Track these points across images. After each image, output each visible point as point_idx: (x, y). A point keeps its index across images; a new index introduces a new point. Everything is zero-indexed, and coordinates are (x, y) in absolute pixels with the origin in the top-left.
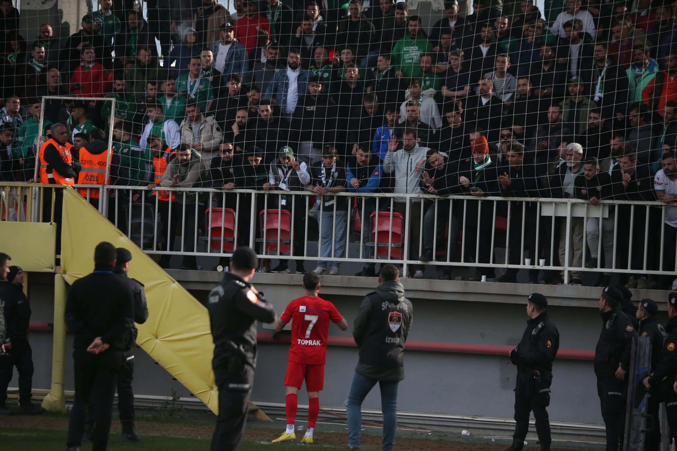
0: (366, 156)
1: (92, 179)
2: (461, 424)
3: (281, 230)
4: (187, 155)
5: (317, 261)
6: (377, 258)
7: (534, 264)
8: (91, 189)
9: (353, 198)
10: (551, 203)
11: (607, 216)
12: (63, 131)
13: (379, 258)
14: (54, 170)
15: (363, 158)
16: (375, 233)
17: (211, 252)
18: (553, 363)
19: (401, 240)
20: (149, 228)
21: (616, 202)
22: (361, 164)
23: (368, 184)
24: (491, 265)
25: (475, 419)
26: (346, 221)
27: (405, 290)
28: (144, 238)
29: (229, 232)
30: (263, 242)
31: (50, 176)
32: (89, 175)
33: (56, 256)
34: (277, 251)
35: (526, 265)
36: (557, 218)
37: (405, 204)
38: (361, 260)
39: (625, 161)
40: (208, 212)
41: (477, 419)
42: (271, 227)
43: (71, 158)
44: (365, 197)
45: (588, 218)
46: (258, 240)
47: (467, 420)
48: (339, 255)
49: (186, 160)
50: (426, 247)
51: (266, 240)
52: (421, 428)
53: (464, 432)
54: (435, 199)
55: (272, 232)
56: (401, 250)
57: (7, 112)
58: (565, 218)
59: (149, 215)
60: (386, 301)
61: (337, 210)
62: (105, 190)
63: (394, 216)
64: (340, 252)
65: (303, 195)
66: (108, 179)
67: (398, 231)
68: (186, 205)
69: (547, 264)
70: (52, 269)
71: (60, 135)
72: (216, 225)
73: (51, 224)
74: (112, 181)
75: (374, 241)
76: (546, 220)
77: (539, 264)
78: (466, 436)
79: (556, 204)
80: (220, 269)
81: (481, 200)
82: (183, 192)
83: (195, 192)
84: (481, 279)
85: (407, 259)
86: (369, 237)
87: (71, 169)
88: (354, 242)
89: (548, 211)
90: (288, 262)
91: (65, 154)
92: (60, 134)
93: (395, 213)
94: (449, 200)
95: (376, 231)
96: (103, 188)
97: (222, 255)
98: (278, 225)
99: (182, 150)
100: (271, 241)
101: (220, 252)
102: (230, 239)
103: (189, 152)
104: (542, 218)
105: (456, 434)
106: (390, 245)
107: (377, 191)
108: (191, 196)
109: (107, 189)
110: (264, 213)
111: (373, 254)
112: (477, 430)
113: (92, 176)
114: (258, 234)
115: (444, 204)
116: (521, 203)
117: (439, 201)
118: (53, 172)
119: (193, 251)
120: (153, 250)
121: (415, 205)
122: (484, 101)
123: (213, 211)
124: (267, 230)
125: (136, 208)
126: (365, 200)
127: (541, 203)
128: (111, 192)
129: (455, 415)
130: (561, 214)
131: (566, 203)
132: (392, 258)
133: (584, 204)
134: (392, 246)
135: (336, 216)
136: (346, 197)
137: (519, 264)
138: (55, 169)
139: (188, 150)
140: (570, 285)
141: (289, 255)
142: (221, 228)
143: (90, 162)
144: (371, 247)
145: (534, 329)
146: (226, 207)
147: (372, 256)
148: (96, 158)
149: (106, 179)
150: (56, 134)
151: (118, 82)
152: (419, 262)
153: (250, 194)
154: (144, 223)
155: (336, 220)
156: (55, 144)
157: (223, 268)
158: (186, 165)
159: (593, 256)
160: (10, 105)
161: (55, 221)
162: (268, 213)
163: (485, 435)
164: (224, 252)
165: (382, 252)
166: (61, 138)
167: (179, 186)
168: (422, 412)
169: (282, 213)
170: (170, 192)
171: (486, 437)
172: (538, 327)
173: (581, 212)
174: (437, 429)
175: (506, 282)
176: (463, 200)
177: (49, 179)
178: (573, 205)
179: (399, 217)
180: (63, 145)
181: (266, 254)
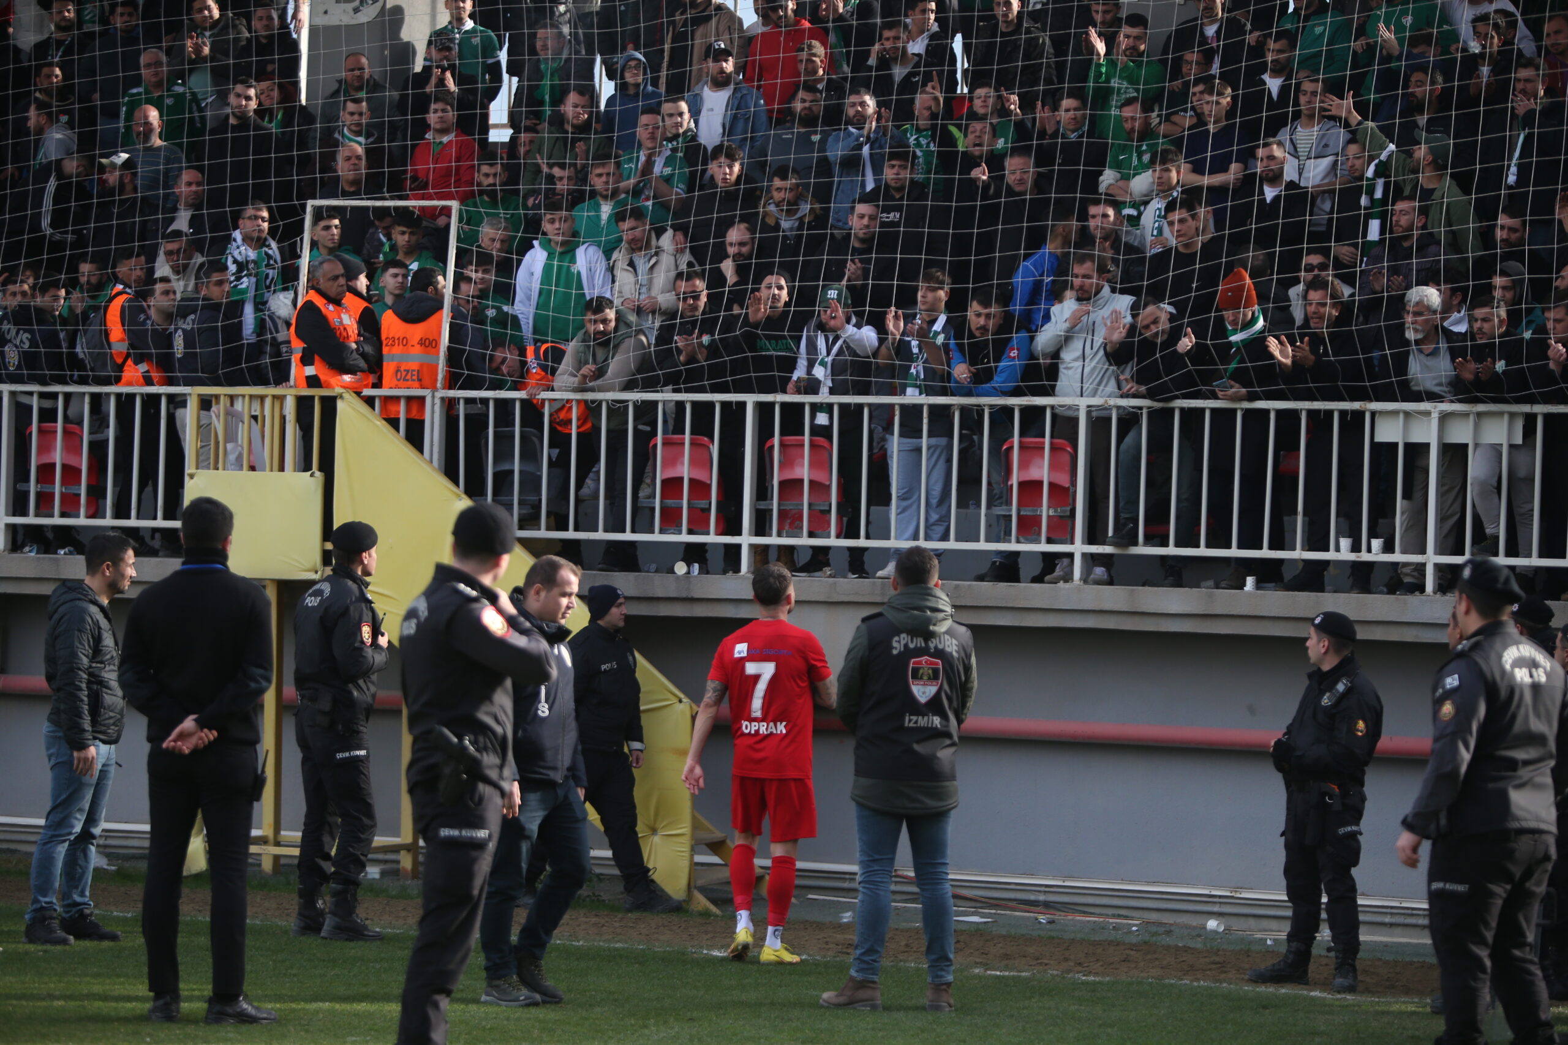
0: (988, 316)
1: (409, 377)
2: (1207, 905)
3: (811, 482)
4: (605, 321)
5: (888, 550)
6: (1018, 541)
7: (1359, 551)
8: (409, 399)
9: (964, 409)
10: (1395, 413)
11: (1519, 440)
12: (337, 273)
13: (1022, 539)
14: (317, 358)
15: (982, 321)
16: (1012, 486)
17: (661, 532)
18: (1366, 768)
19: (1071, 501)
20: (531, 482)
21: (1539, 409)
22: (977, 333)
23: (996, 378)
24: (1265, 553)
25: (1238, 895)
26: (949, 461)
27: (954, 607)
28: (520, 503)
29: (699, 488)
30: (772, 510)
31: (310, 371)
32: (402, 369)
33: (323, 546)
34: (801, 528)
35: (1342, 551)
36: (1409, 446)
37: (1075, 420)
38: (982, 545)
39: (1558, 317)
40: (655, 445)
41: (1243, 895)
42: (790, 475)
43: (356, 332)
44: (991, 406)
45: (1476, 445)
46: (762, 505)
47: (1220, 897)
48: (939, 536)
49: (604, 333)
50: (1123, 515)
51: (779, 505)
52: (1119, 916)
53: (1212, 924)
54: (1140, 408)
55: (791, 486)
56: (1070, 523)
57: (243, 240)
58: (1427, 445)
59: (530, 454)
60: (902, 632)
61: (930, 435)
62: (438, 402)
63: (1053, 448)
64: (939, 530)
65: (856, 405)
66: (445, 378)
67: (1063, 480)
68: (608, 431)
69: (1389, 548)
70: (316, 572)
71: (330, 283)
72: (671, 473)
73: (312, 475)
74: (452, 382)
75: (1011, 504)
76: (1384, 452)
77: (1369, 550)
78: (1215, 932)
79: (1407, 414)
80: (681, 568)
81: (1242, 409)
82: (600, 402)
83: (627, 401)
84: (1244, 585)
85: (1083, 543)
86: (1000, 497)
87: (355, 355)
88: (967, 507)
89: (1389, 432)
90: (831, 552)
91: (341, 322)
92: (329, 280)
93: (1056, 441)
94: (1172, 410)
95: (1014, 481)
96: (433, 397)
97: (685, 538)
98: (804, 471)
99: (595, 312)
100: (789, 505)
101: (680, 533)
102: (702, 504)
103: (611, 314)
104: (1374, 445)
105: (1195, 928)
106: (1045, 511)
107: (1017, 392)
108: (617, 410)
109: (442, 399)
110: (772, 447)
111: (1008, 533)
112: (1242, 920)
113: (408, 371)
114: (762, 491)
115: (1161, 419)
116: (1329, 413)
117: (1152, 413)
118: (316, 362)
119: (624, 531)
120: (539, 529)
121: (1099, 423)
122: (1270, 193)
123: (664, 444)
124: (782, 484)
125: (504, 440)
126: (991, 414)
127: (1373, 414)
128: (450, 405)
129: (1194, 885)
130: (1417, 437)
131: (1428, 413)
132: (1049, 541)
133: (1466, 415)
134: (1051, 513)
135: (929, 448)
136: (948, 407)
137: (1327, 550)
138: (320, 356)
139: (608, 311)
140: (1438, 596)
141: (829, 537)
142: (681, 479)
143: (404, 341)
144: (1004, 516)
145: (1328, 694)
146: (692, 433)
147: (1006, 537)
148: (417, 331)
149: (440, 377)
150: (322, 281)
151: (485, 169)
152: (1108, 549)
153: (742, 405)
154: (521, 472)
155: (928, 460)
156: (319, 302)
157: (688, 566)
158: (606, 342)
159: (1489, 531)
160: (246, 225)
161: (320, 470)
162: (782, 445)
163: (1260, 931)
164: (690, 532)
165: (1028, 527)
166: (332, 289)
167: (592, 390)
168: (1123, 880)
169: (813, 445)
170: (574, 403)
171: (1259, 936)
172: (1337, 691)
173: (1461, 434)
174: (1154, 917)
175: (1299, 590)
176: (1202, 411)
177: (308, 378)
178: (1444, 417)
179: (1062, 449)
180: (337, 302)
181: (779, 535)
